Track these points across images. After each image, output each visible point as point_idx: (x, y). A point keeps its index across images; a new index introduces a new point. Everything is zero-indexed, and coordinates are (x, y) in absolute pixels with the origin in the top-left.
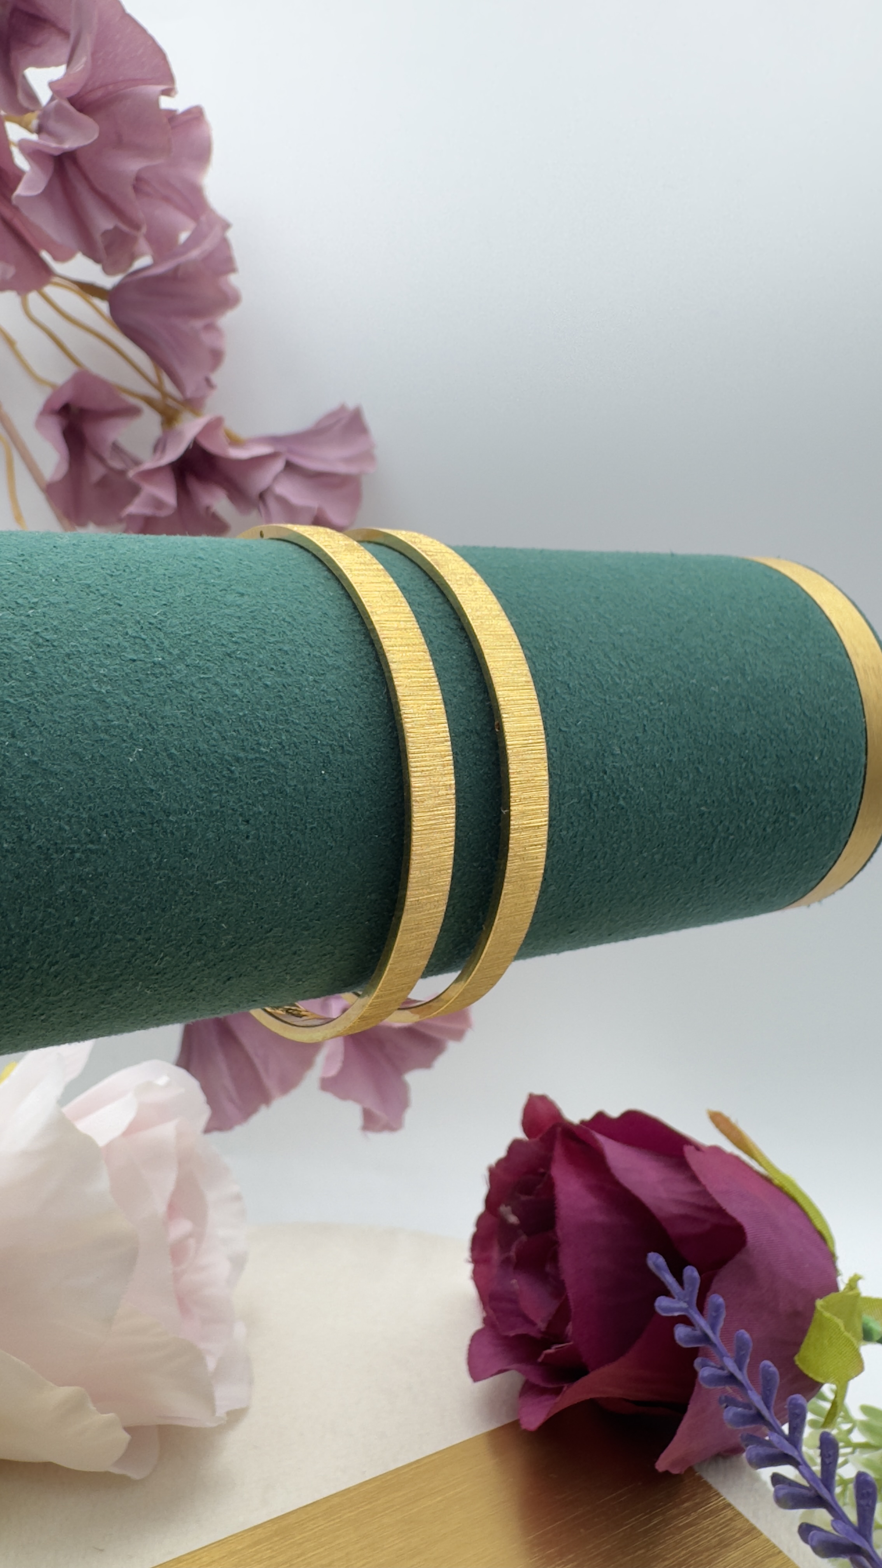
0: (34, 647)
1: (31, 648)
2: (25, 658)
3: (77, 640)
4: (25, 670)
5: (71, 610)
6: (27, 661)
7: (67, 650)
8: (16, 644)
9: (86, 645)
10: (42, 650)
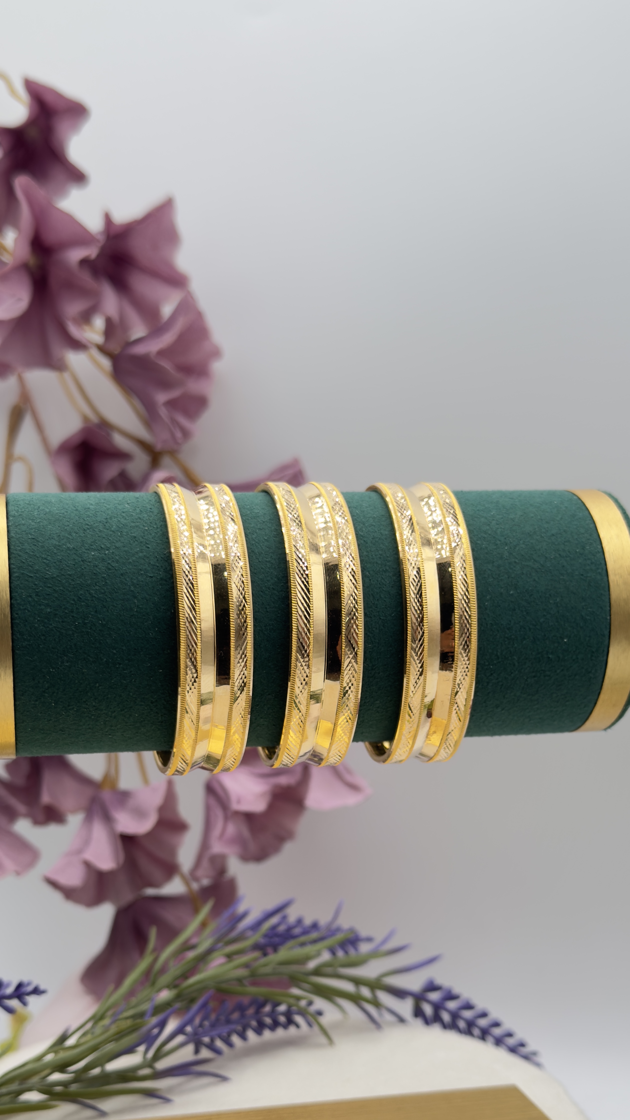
0: (107, 570)
1: (105, 570)
2: (103, 576)
3: (127, 567)
4: (102, 581)
5: (125, 551)
6: (103, 577)
7: (122, 572)
8: (99, 569)
9: (130, 569)
10: (110, 572)
